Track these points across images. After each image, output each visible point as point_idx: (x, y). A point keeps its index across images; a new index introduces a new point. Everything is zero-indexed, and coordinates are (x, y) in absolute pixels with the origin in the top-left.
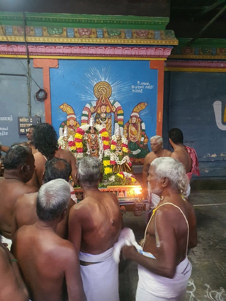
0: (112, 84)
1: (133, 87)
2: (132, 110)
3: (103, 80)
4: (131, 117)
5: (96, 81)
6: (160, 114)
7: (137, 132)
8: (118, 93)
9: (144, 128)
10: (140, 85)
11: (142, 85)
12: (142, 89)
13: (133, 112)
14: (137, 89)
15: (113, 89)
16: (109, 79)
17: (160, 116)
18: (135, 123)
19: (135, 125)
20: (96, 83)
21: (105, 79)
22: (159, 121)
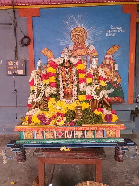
0: (88, 29)
1: (106, 31)
2: (105, 52)
3: (79, 26)
4: (105, 59)
5: (73, 27)
6: (132, 55)
7: (110, 73)
8: (93, 37)
9: (117, 68)
10: (113, 29)
11: (115, 29)
12: (115, 32)
13: (106, 54)
14: (111, 33)
15: (88, 33)
16: (84, 25)
17: (132, 57)
18: (109, 64)
19: (108, 66)
20: (72, 29)
21: (81, 25)
22: (132, 62)
